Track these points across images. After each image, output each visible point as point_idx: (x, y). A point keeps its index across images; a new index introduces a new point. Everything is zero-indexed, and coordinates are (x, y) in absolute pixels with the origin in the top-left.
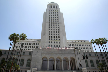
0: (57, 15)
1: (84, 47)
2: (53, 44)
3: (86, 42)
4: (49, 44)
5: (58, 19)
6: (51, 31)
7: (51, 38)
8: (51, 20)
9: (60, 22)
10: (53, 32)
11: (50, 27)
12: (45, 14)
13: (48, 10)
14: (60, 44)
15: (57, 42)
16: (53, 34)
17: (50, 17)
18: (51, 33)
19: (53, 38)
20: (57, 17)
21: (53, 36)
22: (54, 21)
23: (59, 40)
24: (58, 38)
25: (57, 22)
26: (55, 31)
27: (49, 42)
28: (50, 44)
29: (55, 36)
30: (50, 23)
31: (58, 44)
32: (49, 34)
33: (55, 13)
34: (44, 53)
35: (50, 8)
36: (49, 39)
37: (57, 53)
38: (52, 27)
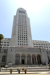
0: (25, 19)
1: (45, 46)
2: (22, 43)
3: (46, 42)
4: (18, 43)
5: (26, 23)
6: (20, 32)
7: (20, 38)
8: (20, 23)
9: (27, 25)
10: (22, 33)
11: (19, 29)
12: (15, 17)
13: (18, 15)
14: (27, 43)
15: (25, 42)
16: (22, 35)
17: (19, 21)
18: (20, 34)
19: (22, 38)
20: (25, 21)
21: (22, 36)
22: (22, 24)
23: (27, 40)
24: (26, 39)
25: (25, 25)
26: (23, 32)
27: (19, 41)
28: (20, 43)
29: (24, 36)
30: (19, 25)
31: (26, 43)
32: (19, 35)
33: (23, 18)
34: (17, 51)
35: (19, 12)
36: (19, 39)
37: (27, 51)
38: (21, 29)
